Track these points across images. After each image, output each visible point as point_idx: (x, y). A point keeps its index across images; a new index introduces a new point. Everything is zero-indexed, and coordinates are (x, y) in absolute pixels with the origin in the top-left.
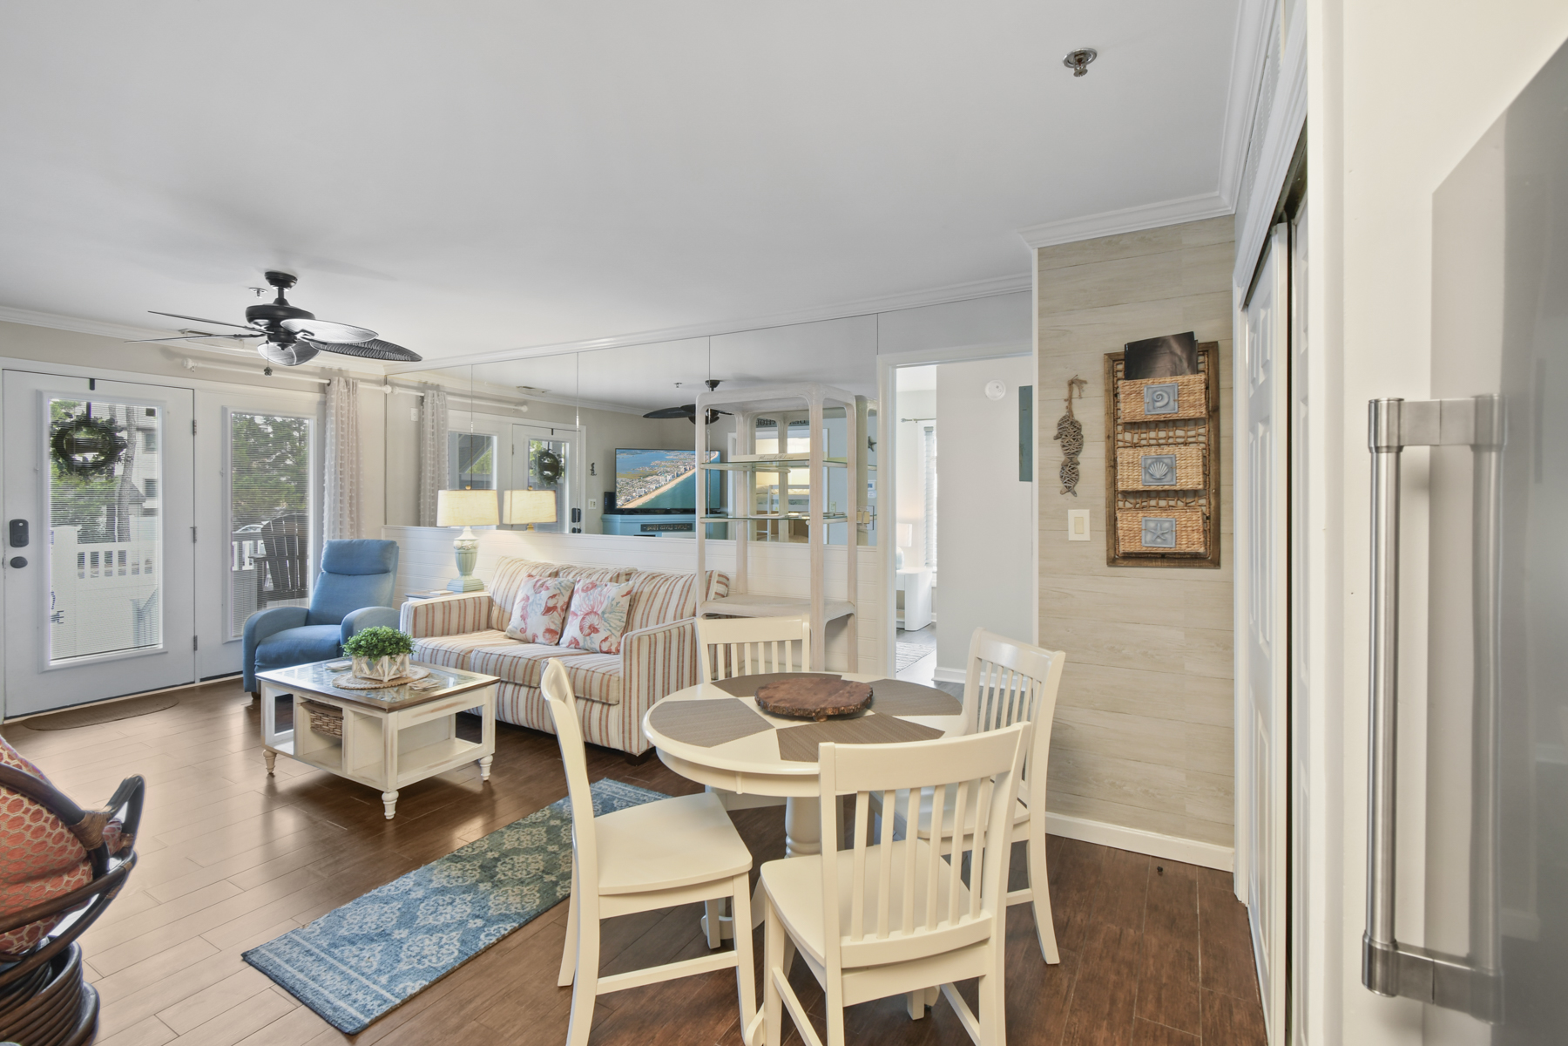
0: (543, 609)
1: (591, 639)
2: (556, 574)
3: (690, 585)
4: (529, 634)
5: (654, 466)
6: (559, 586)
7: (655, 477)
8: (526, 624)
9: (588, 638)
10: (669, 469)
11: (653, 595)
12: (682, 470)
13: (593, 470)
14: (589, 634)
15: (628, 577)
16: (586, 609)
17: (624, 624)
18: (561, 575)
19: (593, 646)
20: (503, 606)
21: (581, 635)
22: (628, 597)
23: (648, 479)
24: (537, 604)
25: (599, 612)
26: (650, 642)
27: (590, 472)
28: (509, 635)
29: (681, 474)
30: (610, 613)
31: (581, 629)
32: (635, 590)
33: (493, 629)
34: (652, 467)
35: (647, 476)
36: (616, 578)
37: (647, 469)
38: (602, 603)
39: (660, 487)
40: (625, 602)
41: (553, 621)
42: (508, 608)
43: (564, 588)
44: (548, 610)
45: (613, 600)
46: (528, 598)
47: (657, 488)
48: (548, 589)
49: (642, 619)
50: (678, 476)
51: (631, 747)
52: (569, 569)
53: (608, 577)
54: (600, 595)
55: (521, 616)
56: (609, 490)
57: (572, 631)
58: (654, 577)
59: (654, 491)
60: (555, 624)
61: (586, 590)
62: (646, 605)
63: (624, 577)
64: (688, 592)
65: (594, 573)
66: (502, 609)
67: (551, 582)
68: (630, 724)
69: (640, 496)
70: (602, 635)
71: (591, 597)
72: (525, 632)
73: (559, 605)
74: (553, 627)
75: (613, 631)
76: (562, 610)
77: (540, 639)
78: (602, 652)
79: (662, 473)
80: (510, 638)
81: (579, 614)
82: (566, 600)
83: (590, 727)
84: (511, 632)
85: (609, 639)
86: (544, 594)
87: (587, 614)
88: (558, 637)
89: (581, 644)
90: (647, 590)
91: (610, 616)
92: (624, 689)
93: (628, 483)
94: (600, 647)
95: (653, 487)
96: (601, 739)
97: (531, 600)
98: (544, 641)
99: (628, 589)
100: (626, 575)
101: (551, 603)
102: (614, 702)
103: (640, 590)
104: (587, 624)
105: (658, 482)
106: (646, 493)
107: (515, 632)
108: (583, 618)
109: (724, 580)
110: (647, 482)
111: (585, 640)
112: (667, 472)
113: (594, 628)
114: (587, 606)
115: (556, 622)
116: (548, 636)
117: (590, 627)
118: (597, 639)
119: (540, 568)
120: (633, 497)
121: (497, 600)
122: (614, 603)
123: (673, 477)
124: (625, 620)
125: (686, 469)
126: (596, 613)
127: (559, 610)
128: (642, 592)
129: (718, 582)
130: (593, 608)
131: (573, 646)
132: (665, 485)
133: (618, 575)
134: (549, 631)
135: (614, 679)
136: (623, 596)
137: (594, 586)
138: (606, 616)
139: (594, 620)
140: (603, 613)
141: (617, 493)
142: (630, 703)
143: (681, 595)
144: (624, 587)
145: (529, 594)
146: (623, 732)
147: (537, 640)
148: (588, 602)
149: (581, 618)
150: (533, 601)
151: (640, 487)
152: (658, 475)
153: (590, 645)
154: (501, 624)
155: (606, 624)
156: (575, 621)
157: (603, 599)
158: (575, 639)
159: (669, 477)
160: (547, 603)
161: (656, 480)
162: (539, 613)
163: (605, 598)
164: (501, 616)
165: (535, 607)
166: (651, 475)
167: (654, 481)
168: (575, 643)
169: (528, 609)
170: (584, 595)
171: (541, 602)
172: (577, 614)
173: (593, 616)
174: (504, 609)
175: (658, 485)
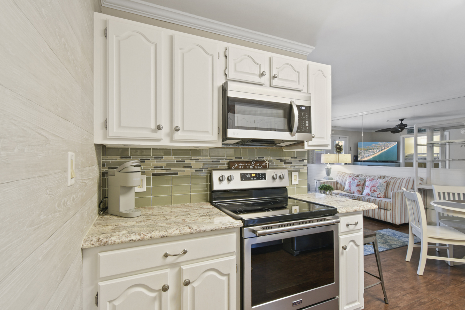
0: (356, 185)
1: (374, 193)
2: (358, 176)
3: (409, 180)
4: (352, 191)
6: (361, 179)
7: (373, 150)
8: (351, 188)
9: (373, 193)
10: (378, 148)
11: (395, 183)
12: (383, 148)
13: (350, 149)
14: (373, 192)
15: (384, 178)
16: (371, 185)
17: (385, 190)
18: (359, 176)
19: (375, 195)
20: (341, 184)
21: (371, 192)
22: (386, 183)
23: (370, 151)
24: (354, 184)
25: (377, 186)
26: (401, 194)
27: (350, 150)
28: (345, 191)
29: (383, 150)
30: (380, 187)
31: (370, 191)
32: (388, 181)
33: (338, 190)
34: (372, 147)
35: (370, 150)
36: (380, 178)
37: (370, 147)
38: (377, 184)
39: (374, 154)
40: (385, 184)
41: (360, 188)
42: (343, 184)
43: (362, 180)
44: (358, 185)
45: (381, 183)
46: (351, 182)
47: (373, 154)
48: (357, 180)
49: (392, 189)
50: (381, 150)
51: (395, 222)
52: (362, 175)
53: (377, 177)
54: (376, 182)
55: (349, 187)
56: (356, 155)
57: (366, 191)
58: (394, 178)
59: (372, 155)
60: (360, 189)
61: (371, 180)
62: (393, 185)
63: (382, 178)
64: (409, 182)
65: (371, 176)
66: (341, 185)
67: (357, 178)
68: (395, 216)
69: (367, 157)
70: (378, 193)
71: (373, 182)
72: (350, 190)
73: (361, 184)
74: (359, 190)
75: (382, 192)
76: (362, 186)
78: (378, 197)
79: (375, 149)
80: (346, 192)
81: (369, 186)
82: (363, 183)
83: (380, 216)
84: (346, 190)
85: (380, 194)
86: (356, 181)
87: (372, 187)
88: (361, 192)
89: (371, 195)
90: (392, 181)
91: (380, 188)
92: (393, 206)
93: (362, 152)
94: (377, 196)
95: (372, 154)
96: (384, 219)
97: (352, 182)
98: (357, 193)
99: (386, 181)
100: (383, 177)
101: (359, 184)
102: (389, 209)
103: (390, 181)
104: (373, 189)
105: (374, 152)
106: (369, 156)
107: (347, 191)
108: (371, 188)
109: (422, 180)
110: (370, 152)
111: (372, 194)
112: (377, 149)
113: (375, 191)
114: (372, 185)
115: (361, 189)
116: (358, 192)
117: (373, 190)
118: (376, 194)
119: (352, 175)
120: (364, 157)
121: (339, 182)
122: (381, 184)
123: (379, 151)
124: (385, 189)
125: (384, 148)
126: (375, 187)
127: (361, 185)
128: (390, 182)
129: (420, 180)
130: (374, 185)
131: (368, 195)
132: (376, 153)
133: (380, 177)
134: (358, 191)
135: (389, 203)
136: (384, 182)
137: (373, 179)
138: (379, 188)
139: (375, 189)
140: (378, 187)
141: (358, 155)
142: (395, 210)
143: (406, 183)
144: (384, 180)
145: (351, 181)
146: (393, 218)
147: (354, 193)
148: (372, 184)
149: (370, 188)
150: (353, 183)
151: (367, 154)
152: (374, 149)
153: (373, 195)
154: (341, 189)
155: (379, 190)
156: (368, 189)
157: (377, 183)
158: (368, 193)
159: (378, 151)
160: (357, 183)
161: (373, 151)
162: (355, 186)
163: (378, 183)
164: (341, 187)
165: (353, 184)
166: (372, 149)
167: (372, 151)
168: (368, 194)
169: (351, 185)
170: (370, 182)
171: (355, 183)
172: (368, 187)
173: (374, 187)
174: (342, 185)
175: (373, 153)
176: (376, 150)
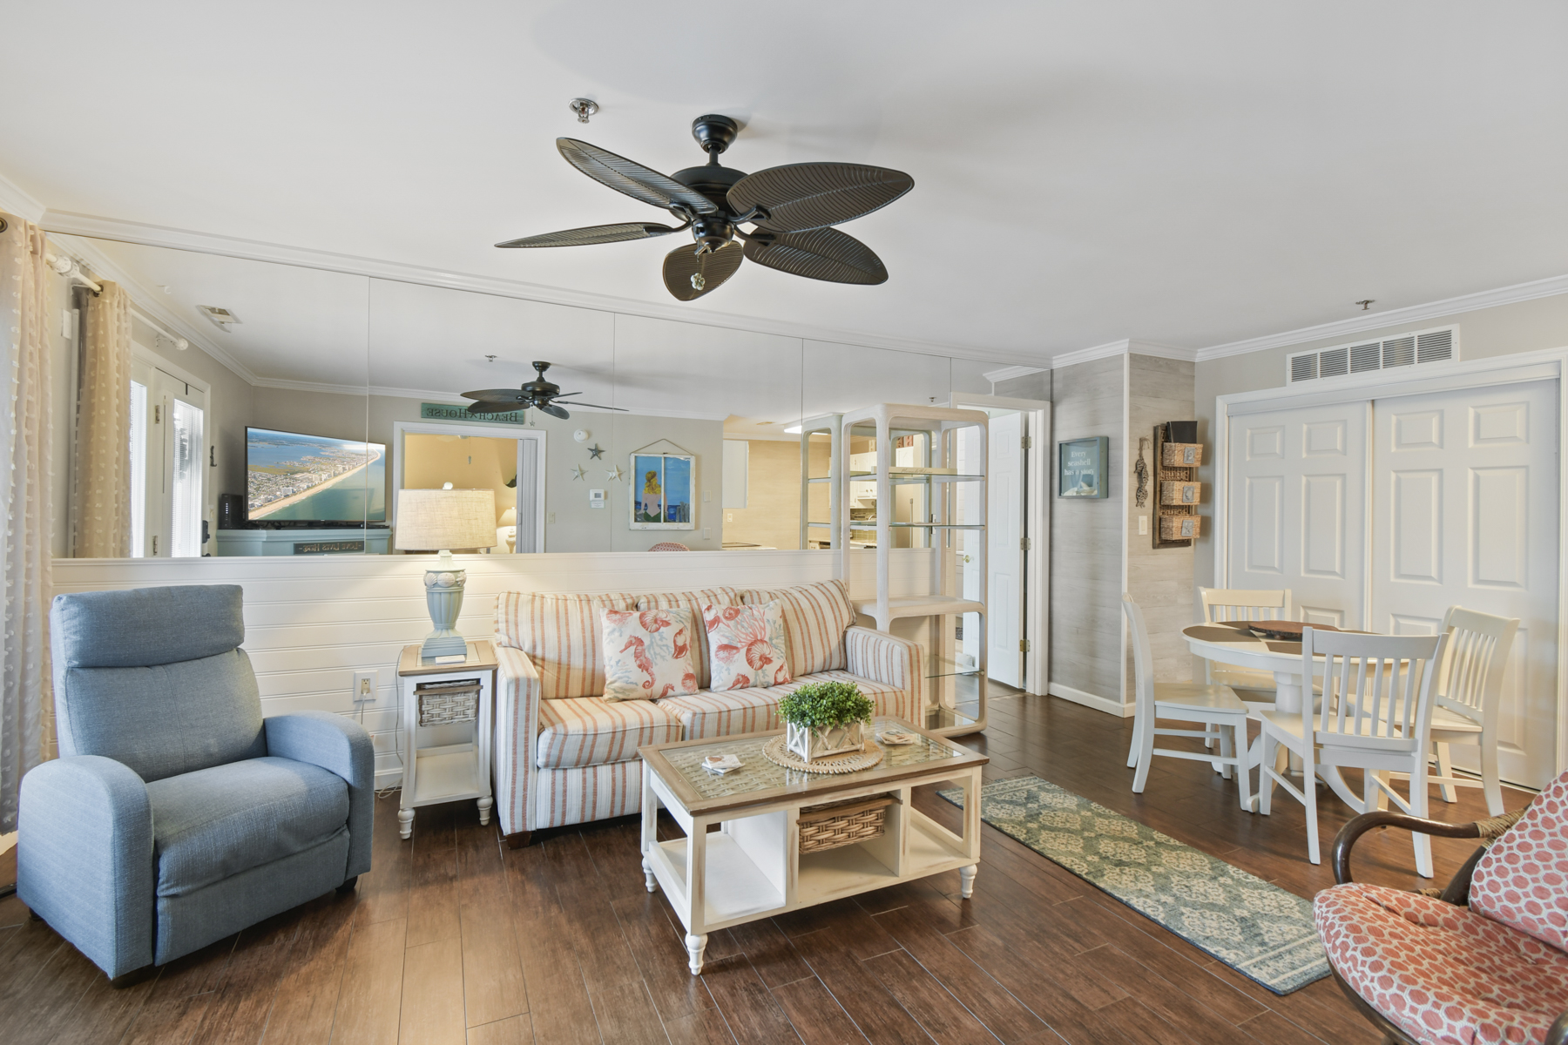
0: (671, 651)
1: (763, 672)
4: (658, 688)
5: (306, 462)
6: (680, 619)
7: (306, 475)
8: (651, 675)
9: (760, 672)
10: (324, 467)
12: (340, 469)
14: (761, 667)
17: (786, 649)
19: (767, 679)
20: (564, 659)
21: (753, 670)
23: (297, 476)
24: (660, 646)
25: (769, 639)
29: (339, 474)
30: (777, 638)
31: (750, 662)
34: (303, 463)
35: (296, 473)
36: (742, 600)
39: (313, 487)
40: (781, 625)
41: (691, 663)
44: (678, 651)
46: (640, 642)
48: (667, 623)
49: (803, 639)
50: (335, 475)
55: (640, 666)
57: (722, 667)
61: (728, 617)
62: (800, 623)
63: (745, 597)
67: (664, 615)
72: (652, 686)
73: (689, 643)
74: (691, 671)
76: (696, 648)
77: (679, 689)
78: (776, 684)
81: (739, 645)
86: (665, 632)
91: (778, 641)
93: (269, 479)
94: (775, 678)
95: (304, 486)
97: (647, 642)
98: (686, 692)
99: (780, 609)
101: (680, 642)
104: (754, 656)
105: (310, 480)
107: (633, 690)
108: (749, 650)
110: (296, 479)
111: (757, 675)
112: (322, 470)
113: (766, 658)
114: (747, 635)
116: (689, 683)
117: (761, 659)
118: (770, 669)
122: (774, 625)
123: (330, 476)
124: (786, 643)
125: (344, 469)
126: (762, 641)
130: (756, 636)
131: (740, 686)
132: (319, 484)
134: (687, 677)
136: (781, 617)
138: (774, 642)
139: (765, 650)
145: (632, 636)
147: (670, 692)
148: (743, 630)
149: (743, 651)
150: (652, 643)
151: (288, 486)
152: (310, 472)
153: (762, 680)
154: (567, 689)
155: (777, 651)
156: (736, 656)
157: (762, 624)
158: (743, 676)
159: (324, 477)
160: (675, 641)
161: (308, 478)
162: (669, 657)
163: (764, 622)
164: (563, 677)
165: (658, 650)
166: (303, 472)
167: (305, 479)
168: (743, 683)
169: (647, 655)
170: (732, 623)
171: (665, 642)
172: (736, 648)
173: (760, 645)
174: (569, 665)
175: (310, 485)
176: (317, 476)
